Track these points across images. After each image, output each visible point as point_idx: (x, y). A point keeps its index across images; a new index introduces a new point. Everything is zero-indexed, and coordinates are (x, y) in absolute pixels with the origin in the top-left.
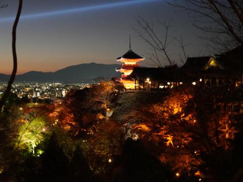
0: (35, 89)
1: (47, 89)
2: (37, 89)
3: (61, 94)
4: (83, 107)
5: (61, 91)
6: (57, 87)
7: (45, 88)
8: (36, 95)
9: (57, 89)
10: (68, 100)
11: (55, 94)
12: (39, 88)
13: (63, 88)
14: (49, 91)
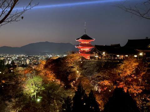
0: (7, 58)
1: (15, 59)
2: (8, 59)
3: (26, 62)
4: (60, 70)
5: (26, 60)
6: (23, 58)
7: (14, 58)
8: (9, 62)
9: (23, 59)
10: (50, 65)
11: (22, 63)
12: (10, 58)
13: (27, 58)
14: (17, 60)
